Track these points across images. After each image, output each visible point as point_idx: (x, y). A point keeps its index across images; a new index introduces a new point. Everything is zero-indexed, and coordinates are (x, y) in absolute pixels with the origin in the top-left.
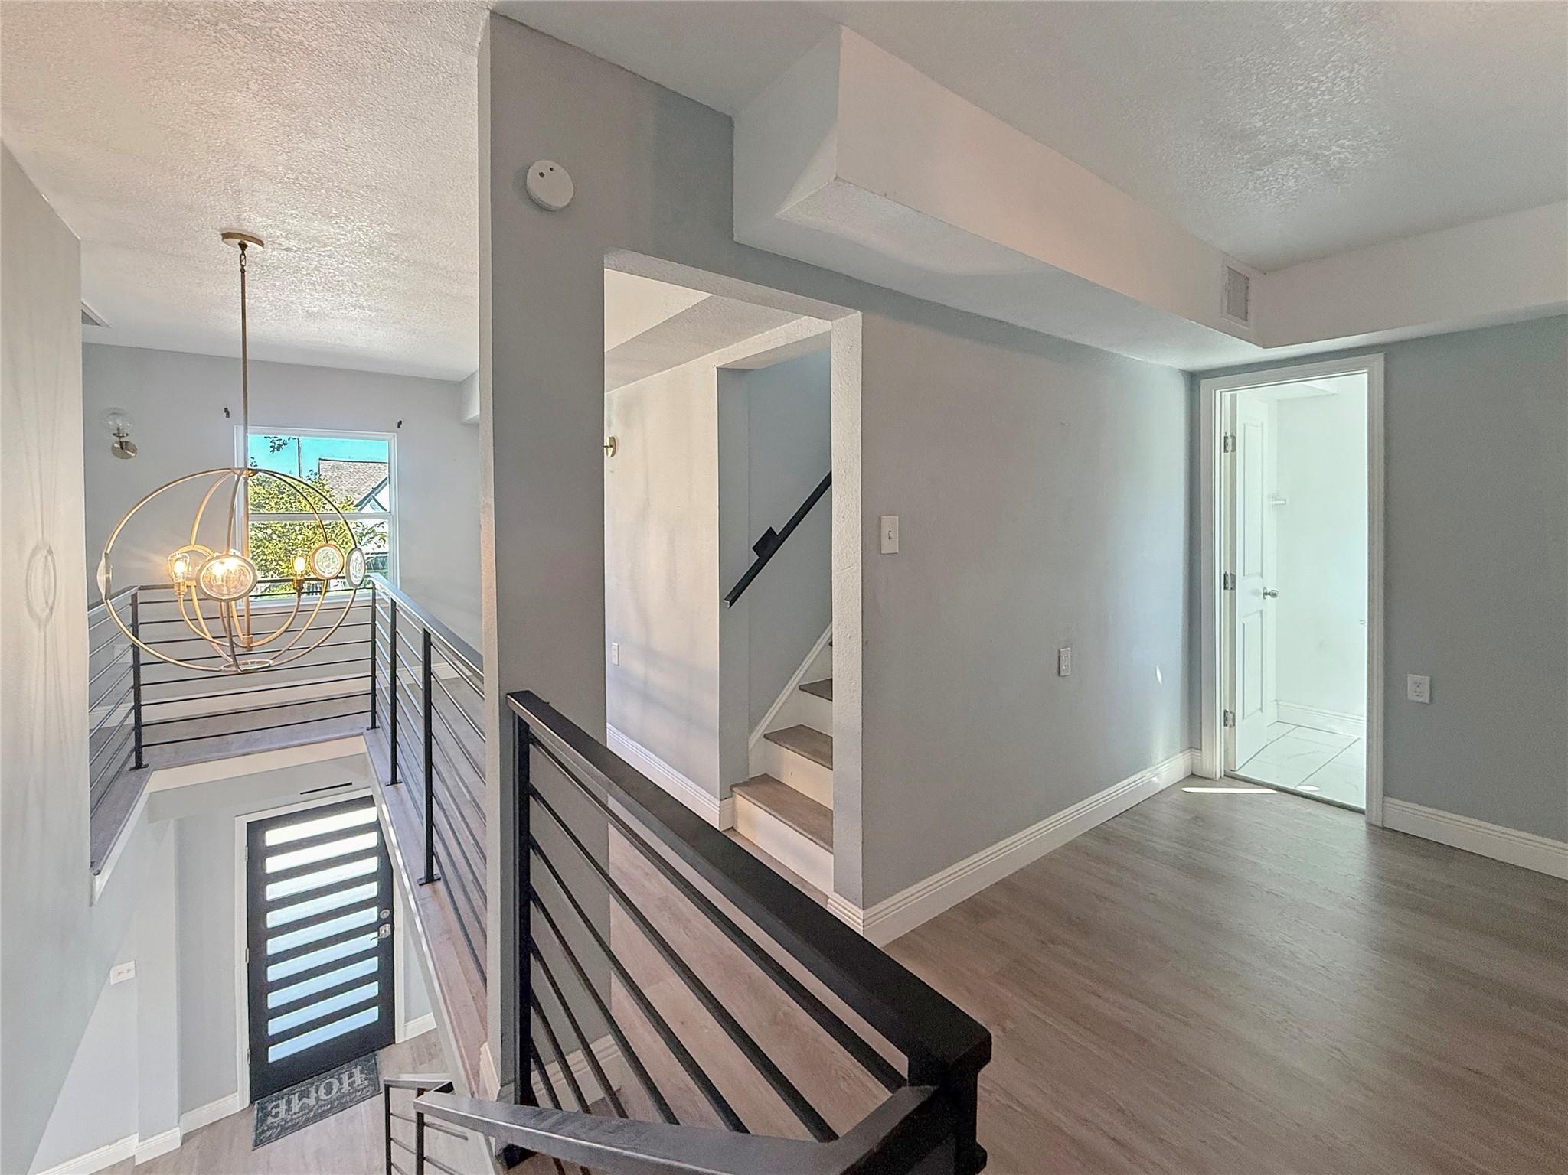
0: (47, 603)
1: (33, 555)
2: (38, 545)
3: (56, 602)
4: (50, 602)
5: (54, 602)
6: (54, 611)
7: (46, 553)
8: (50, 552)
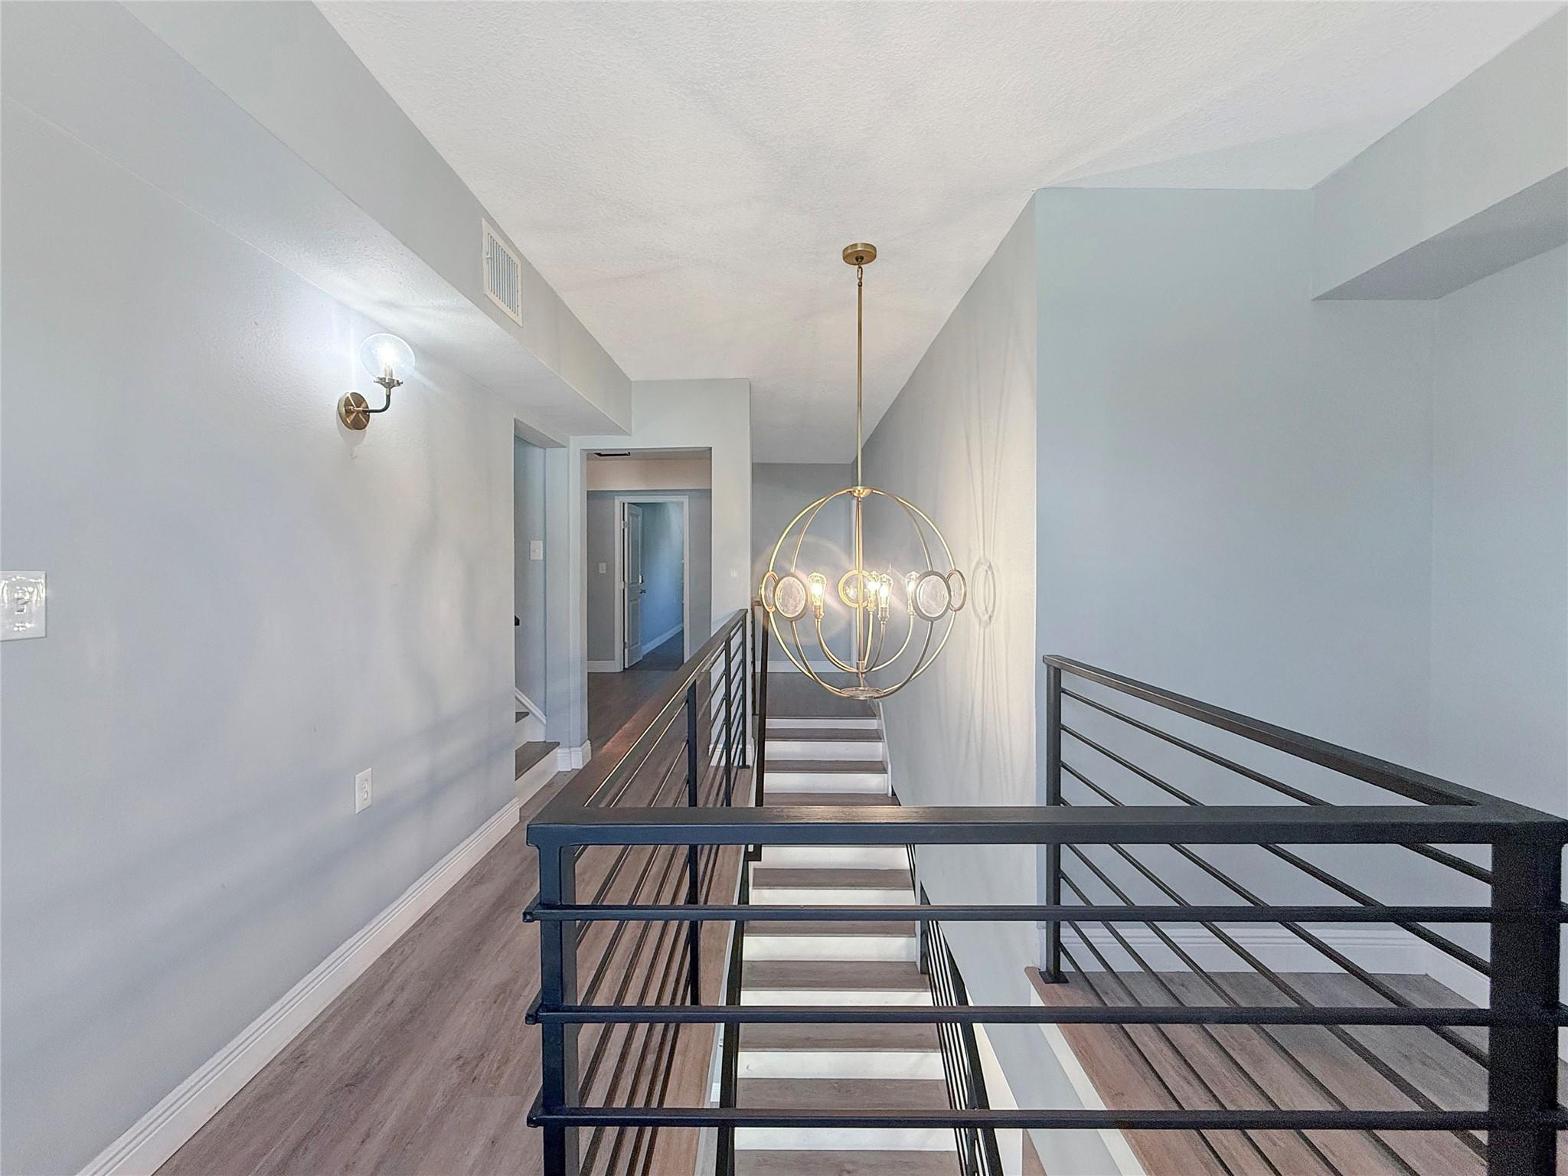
0: (986, 610)
1: (977, 567)
2: (980, 559)
3: (996, 612)
4: (990, 611)
5: (993, 611)
6: (993, 619)
7: (986, 568)
8: (990, 567)
